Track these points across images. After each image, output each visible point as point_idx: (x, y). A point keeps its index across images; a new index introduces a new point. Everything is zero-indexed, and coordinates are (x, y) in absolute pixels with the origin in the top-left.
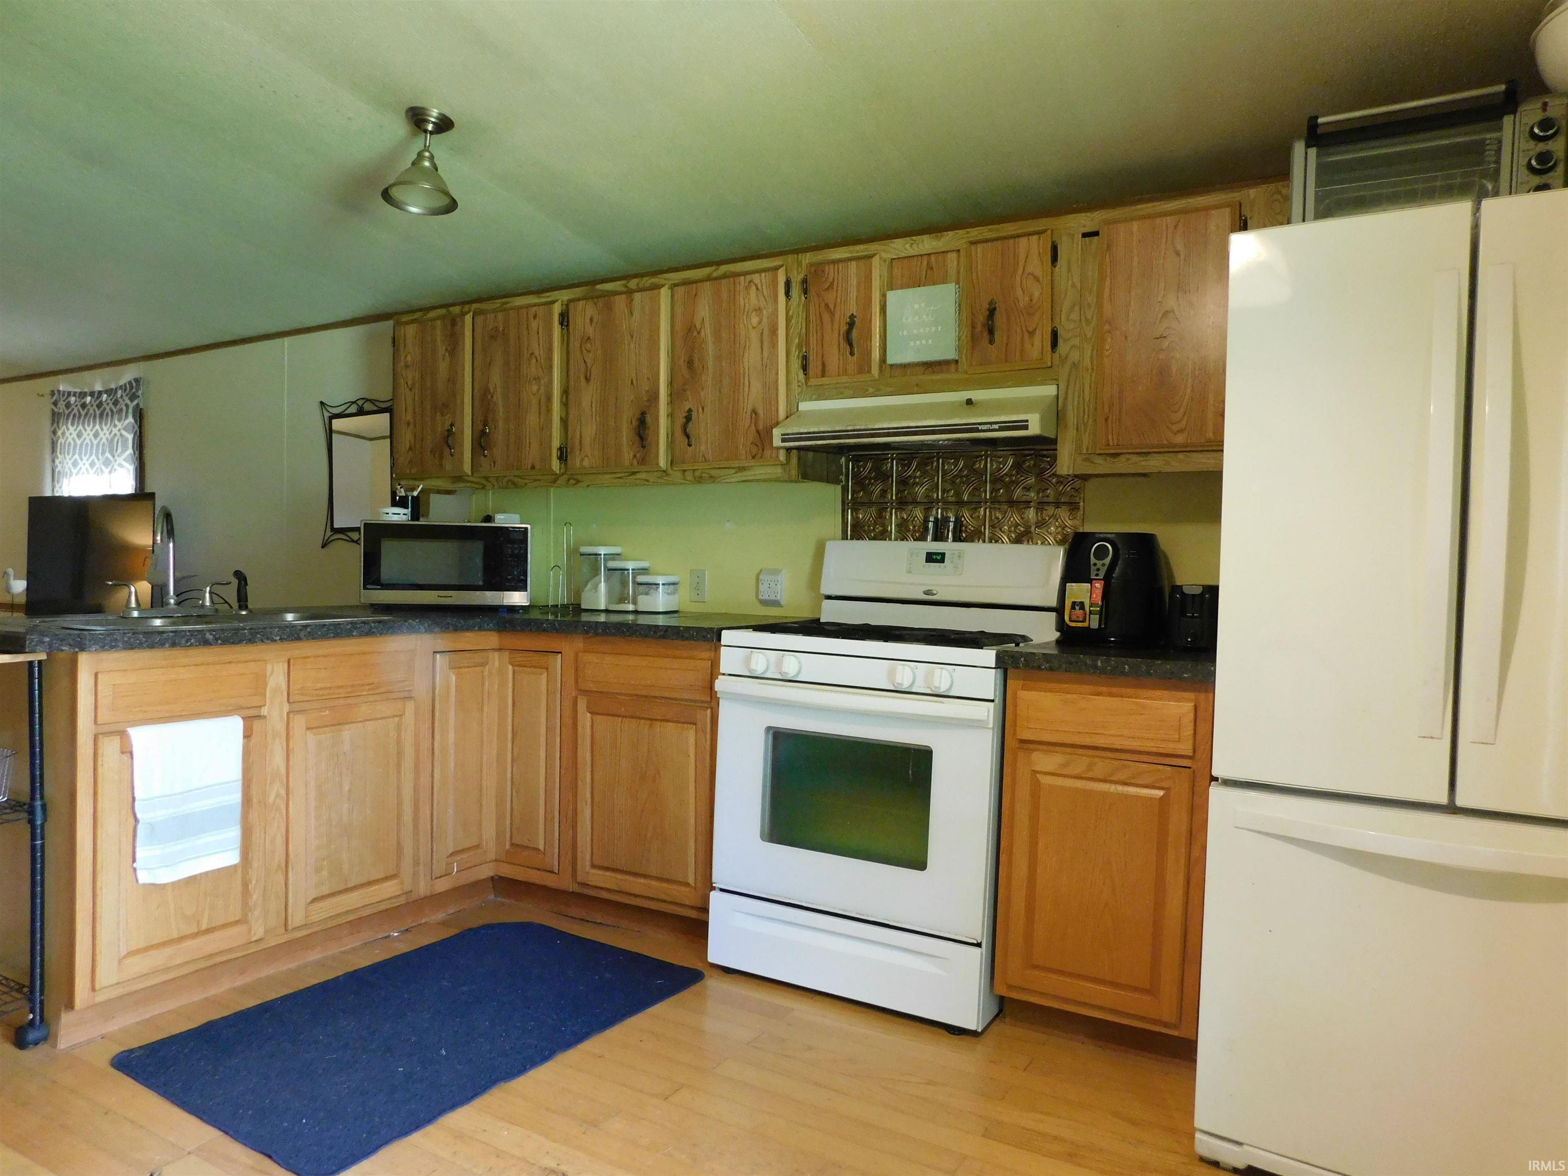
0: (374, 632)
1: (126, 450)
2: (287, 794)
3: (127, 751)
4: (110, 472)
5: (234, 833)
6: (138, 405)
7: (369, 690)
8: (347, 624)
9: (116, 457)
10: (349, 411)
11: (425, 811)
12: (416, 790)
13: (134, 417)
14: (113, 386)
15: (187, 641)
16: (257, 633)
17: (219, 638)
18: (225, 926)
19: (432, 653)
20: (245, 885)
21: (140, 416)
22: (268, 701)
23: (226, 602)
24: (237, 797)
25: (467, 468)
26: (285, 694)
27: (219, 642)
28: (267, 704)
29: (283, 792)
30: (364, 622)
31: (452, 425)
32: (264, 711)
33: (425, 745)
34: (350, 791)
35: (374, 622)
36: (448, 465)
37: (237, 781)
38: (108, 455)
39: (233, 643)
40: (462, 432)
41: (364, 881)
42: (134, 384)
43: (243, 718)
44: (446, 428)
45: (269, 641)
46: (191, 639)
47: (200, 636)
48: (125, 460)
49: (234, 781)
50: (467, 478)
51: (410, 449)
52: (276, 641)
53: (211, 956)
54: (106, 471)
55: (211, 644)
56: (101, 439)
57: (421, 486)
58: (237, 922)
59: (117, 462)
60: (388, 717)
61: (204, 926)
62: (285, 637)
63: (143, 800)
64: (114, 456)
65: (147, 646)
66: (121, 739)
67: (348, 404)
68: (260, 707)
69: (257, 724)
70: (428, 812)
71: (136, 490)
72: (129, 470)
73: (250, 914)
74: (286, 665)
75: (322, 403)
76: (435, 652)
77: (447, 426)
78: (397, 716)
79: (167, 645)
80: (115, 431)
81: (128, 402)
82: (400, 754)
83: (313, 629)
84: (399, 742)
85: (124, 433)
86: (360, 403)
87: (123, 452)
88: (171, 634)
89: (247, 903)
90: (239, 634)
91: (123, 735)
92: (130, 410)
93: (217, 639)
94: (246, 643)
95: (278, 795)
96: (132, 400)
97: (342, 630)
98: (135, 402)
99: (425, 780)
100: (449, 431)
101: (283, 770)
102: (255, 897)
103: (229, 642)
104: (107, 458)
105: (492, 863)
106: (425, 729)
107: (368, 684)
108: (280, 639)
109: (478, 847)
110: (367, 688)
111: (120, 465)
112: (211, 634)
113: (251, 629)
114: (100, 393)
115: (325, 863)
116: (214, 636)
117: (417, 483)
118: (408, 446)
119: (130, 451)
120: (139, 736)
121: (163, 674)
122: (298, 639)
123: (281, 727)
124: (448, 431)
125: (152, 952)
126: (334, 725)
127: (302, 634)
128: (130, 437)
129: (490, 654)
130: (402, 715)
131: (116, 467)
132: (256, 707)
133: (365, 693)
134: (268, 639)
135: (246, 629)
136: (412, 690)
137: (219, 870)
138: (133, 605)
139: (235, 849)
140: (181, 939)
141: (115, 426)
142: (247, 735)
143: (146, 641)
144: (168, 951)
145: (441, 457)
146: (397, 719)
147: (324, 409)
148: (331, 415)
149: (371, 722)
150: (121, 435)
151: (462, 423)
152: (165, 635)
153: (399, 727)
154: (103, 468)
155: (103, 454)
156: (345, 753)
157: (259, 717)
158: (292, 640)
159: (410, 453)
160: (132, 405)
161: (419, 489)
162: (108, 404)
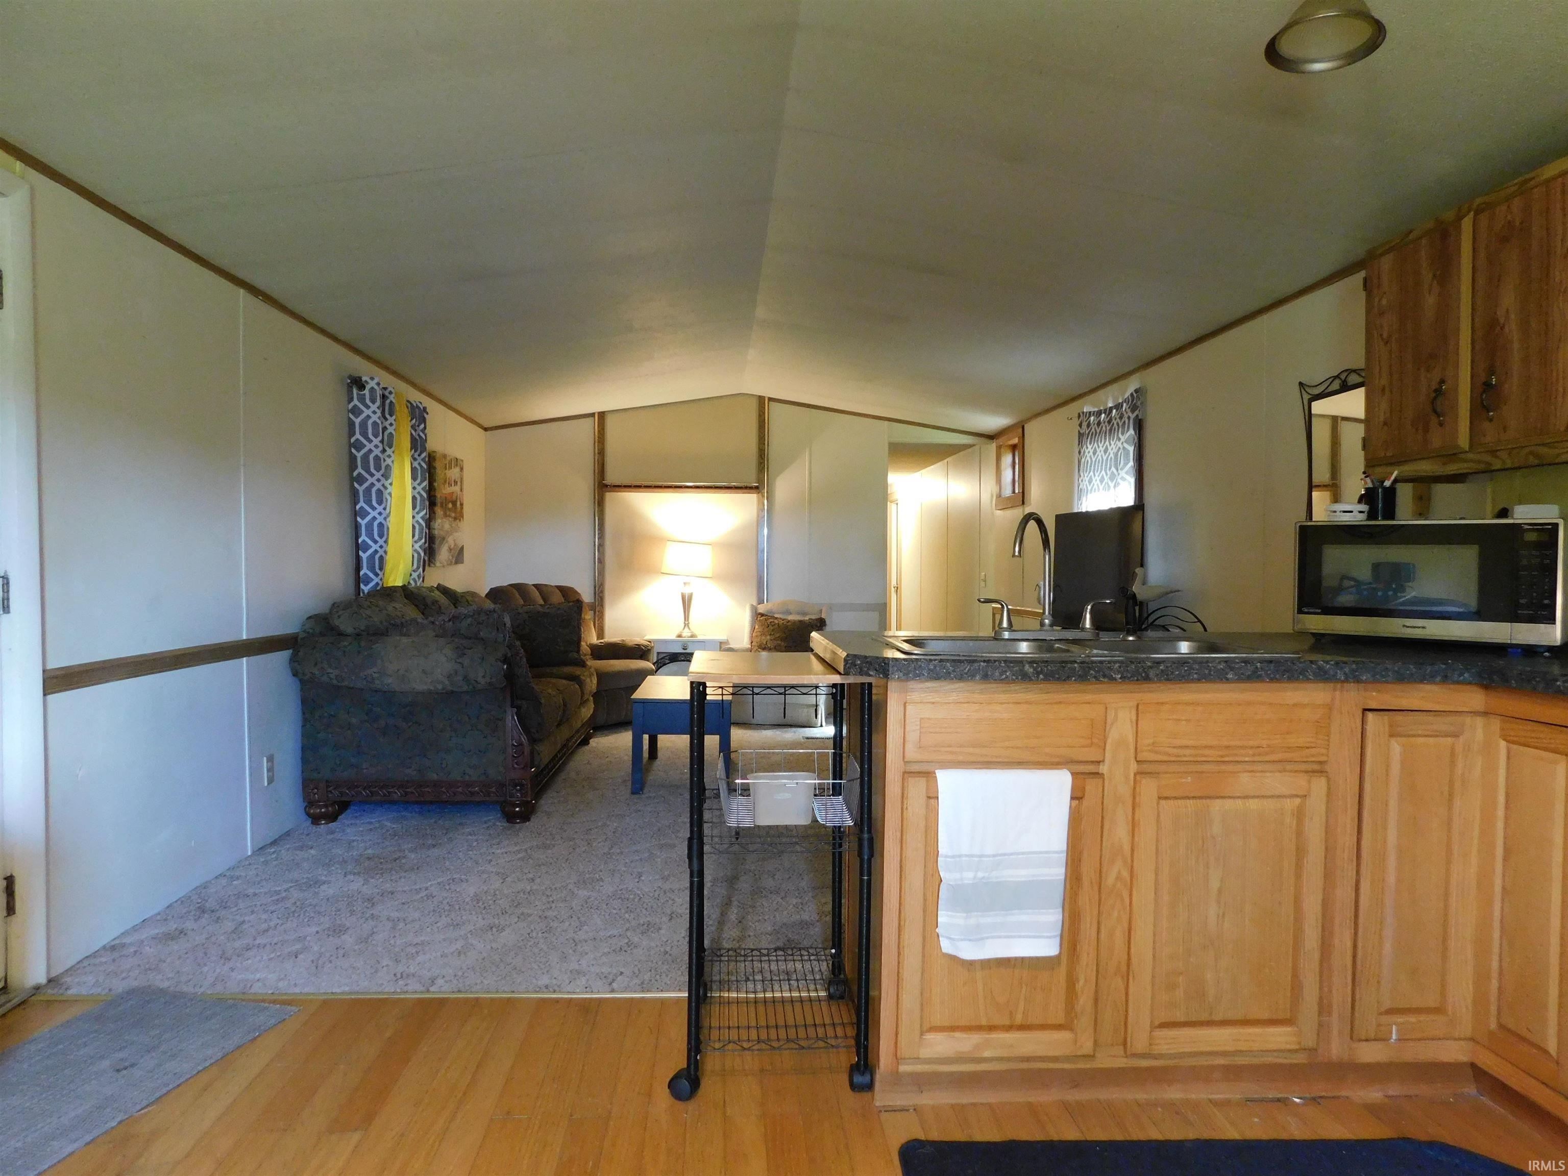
0: (1260, 676)
1: (1127, 464)
2: (1132, 877)
3: (932, 796)
4: (1115, 487)
5: (1053, 917)
6: (1137, 416)
7: (1254, 755)
8: (1220, 663)
9: (1119, 471)
10: (1330, 389)
11: (1342, 940)
12: (1326, 905)
13: (1134, 429)
14: (1120, 401)
15: (1001, 675)
16: (1090, 668)
17: (1041, 672)
18: (1043, 1027)
19: (1360, 713)
20: (1071, 983)
21: (1139, 426)
22: (1108, 755)
23: (1199, 621)
24: (1057, 872)
25: (1463, 441)
26: (1132, 750)
27: (1041, 676)
28: (1107, 761)
29: (1125, 874)
30: (1246, 661)
31: (1442, 381)
32: (1104, 769)
33: (1347, 840)
34: (1220, 891)
35: (1262, 661)
36: (1436, 441)
37: (1061, 852)
38: (1113, 469)
39: (1058, 679)
40: (1456, 389)
41: (1239, 1016)
42: (1135, 395)
43: (1073, 774)
44: (1434, 388)
45: (1106, 680)
46: (1006, 671)
47: (1017, 668)
48: (1126, 473)
49: (1056, 852)
50: (1463, 456)
51: (1385, 424)
52: (1115, 679)
53: (1028, 1059)
54: (1112, 485)
55: (1031, 680)
56: (1109, 454)
57: (1396, 473)
58: (1059, 1027)
59: (1120, 476)
60: (1285, 797)
61: (1019, 1019)
62: (1129, 675)
63: (946, 856)
64: (1117, 470)
65: (955, 677)
66: (927, 781)
67: (1331, 380)
68: (1099, 762)
69: (1091, 786)
70: (1349, 944)
71: (1135, 502)
72: (1130, 483)
73: (1075, 1021)
74: (1134, 712)
75: (1301, 384)
76: (1365, 710)
77: (1434, 385)
78: (1297, 796)
79: (978, 677)
80: (1119, 444)
81: (1130, 414)
82: (1300, 851)
83: (1167, 667)
84: (1299, 833)
85: (1126, 445)
86: (1343, 377)
87: (1126, 464)
88: (982, 664)
89: (1073, 1008)
90: (1066, 668)
91: (929, 776)
92: (1131, 421)
93: (1038, 673)
94: (1075, 680)
95: (1119, 878)
96: (1133, 411)
97: (1210, 671)
98: (1136, 413)
99: (1343, 894)
100: (1438, 392)
101: (1127, 848)
102: (1081, 1001)
103: (1053, 677)
104: (1113, 472)
105: (1462, 1043)
106: (1347, 820)
107: (1252, 747)
108: (1120, 678)
109: (1439, 1010)
110: (1251, 752)
111: (1123, 479)
112: (1031, 667)
113: (1082, 663)
114: (1111, 409)
115: (1181, 978)
116: (1035, 669)
117: (1389, 469)
118: (1382, 419)
119: (1131, 463)
120: (946, 779)
121: (976, 711)
122: (1147, 679)
123: (1125, 791)
124: (1436, 391)
125: (958, 1034)
126: (1201, 798)
127: (1152, 673)
128: (1131, 449)
129: (1468, 720)
130: (1306, 796)
131: (1119, 480)
132: (1092, 762)
133: (1247, 759)
134: (1104, 676)
135: (1076, 662)
136: (1325, 762)
137: (1038, 958)
138: (1005, 624)
139: (1055, 937)
140: (991, 1028)
141: (1119, 439)
142: (1077, 796)
143: (954, 671)
144: (976, 1038)
145: (1426, 430)
146: (1298, 801)
147: (1303, 390)
148: (1310, 396)
149: (1256, 800)
150: (1124, 448)
151: (1456, 376)
152: (976, 665)
153: (1299, 814)
154: (1110, 483)
155: (1110, 469)
156: (1213, 838)
157: (1097, 774)
158: (1137, 680)
159: (1386, 428)
160: (1133, 416)
161: (1393, 478)
162: (1116, 419)
